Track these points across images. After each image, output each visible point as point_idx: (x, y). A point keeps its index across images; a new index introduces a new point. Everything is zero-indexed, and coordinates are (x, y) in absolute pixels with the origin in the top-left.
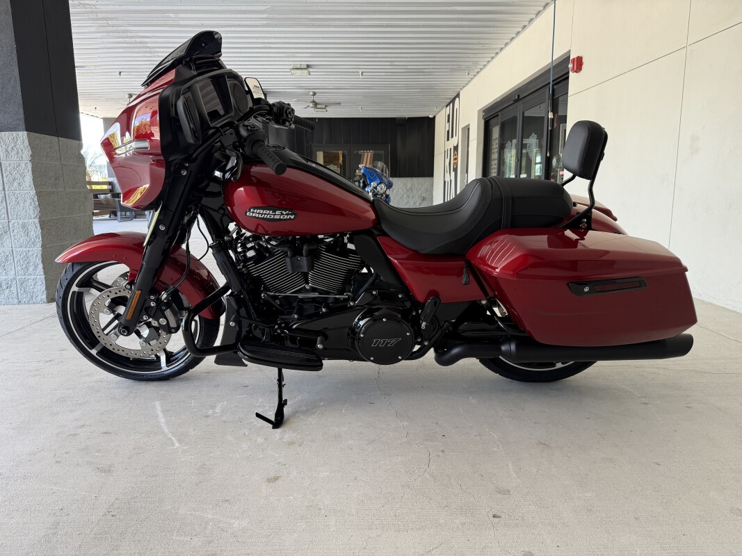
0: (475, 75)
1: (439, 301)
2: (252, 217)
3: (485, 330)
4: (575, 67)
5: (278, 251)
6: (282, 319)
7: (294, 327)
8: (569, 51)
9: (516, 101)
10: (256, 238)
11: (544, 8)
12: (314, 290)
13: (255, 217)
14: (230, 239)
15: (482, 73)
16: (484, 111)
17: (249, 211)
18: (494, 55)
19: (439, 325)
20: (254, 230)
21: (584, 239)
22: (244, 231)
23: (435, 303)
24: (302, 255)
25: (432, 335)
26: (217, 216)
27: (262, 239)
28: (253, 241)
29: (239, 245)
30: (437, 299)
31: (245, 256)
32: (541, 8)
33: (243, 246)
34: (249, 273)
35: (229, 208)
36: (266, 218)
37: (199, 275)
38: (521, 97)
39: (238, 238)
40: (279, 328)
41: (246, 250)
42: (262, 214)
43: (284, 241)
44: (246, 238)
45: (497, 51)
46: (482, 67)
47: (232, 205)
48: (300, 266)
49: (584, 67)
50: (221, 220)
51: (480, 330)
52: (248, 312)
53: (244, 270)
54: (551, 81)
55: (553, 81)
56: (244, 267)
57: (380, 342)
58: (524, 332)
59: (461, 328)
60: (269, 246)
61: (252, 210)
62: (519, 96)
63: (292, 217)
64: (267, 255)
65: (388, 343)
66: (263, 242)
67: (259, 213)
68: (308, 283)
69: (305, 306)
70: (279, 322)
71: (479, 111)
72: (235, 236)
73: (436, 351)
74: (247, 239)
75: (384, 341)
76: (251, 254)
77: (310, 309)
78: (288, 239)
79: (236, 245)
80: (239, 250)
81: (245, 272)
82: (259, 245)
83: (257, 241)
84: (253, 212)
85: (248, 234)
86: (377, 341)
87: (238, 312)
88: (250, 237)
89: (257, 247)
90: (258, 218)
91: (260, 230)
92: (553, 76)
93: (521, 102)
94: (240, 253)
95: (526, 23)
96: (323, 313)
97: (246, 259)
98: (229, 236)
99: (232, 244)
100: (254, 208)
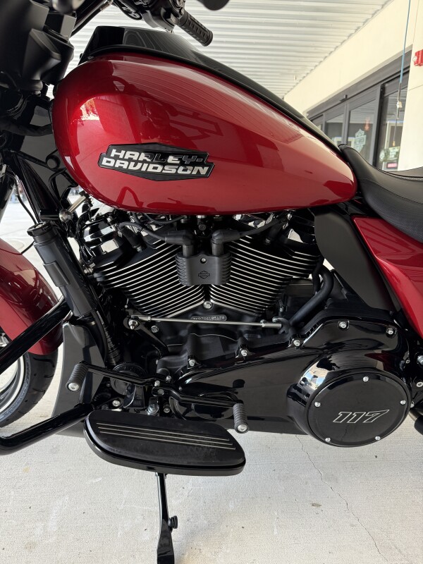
2: (114, 168)
4: (420, 60)
5: (162, 242)
6: (165, 364)
7: (188, 381)
9: (343, 101)
10: (119, 216)
11: (382, 7)
12: (217, 310)
13: (120, 169)
14: (70, 217)
17: (108, 155)
18: (322, 59)
20: (115, 199)
22: (96, 203)
24: (209, 252)
26: (44, 174)
27: (129, 220)
28: (113, 222)
29: (88, 229)
31: (98, 251)
33: (95, 230)
34: (106, 283)
35: (68, 159)
36: (146, 173)
37: (20, 279)
38: (348, 97)
39: (85, 217)
40: (163, 384)
41: (99, 239)
42: (137, 162)
43: (171, 225)
44: (99, 218)
46: (309, 71)
47: (74, 152)
48: (205, 274)
50: (54, 180)
52: (104, 354)
53: (96, 275)
54: (402, 70)
55: (404, 70)
56: (96, 270)
57: (351, 416)
60: (144, 234)
61: (114, 152)
62: (346, 96)
63: (204, 171)
64: (139, 249)
65: (365, 418)
66: (132, 225)
67: (130, 160)
68: (207, 298)
69: (205, 339)
70: (159, 371)
72: (79, 212)
74: (102, 219)
75: (358, 416)
76: (109, 246)
77: (214, 350)
78: (179, 222)
79: (82, 230)
80: (88, 238)
81: (98, 280)
82: (125, 230)
83: (121, 224)
84: (116, 158)
85: (104, 209)
86: (344, 415)
87: (86, 351)
88: (107, 215)
89: (120, 234)
90: (127, 171)
91: (129, 201)
93: (347, 102)
94: (89, 244)
96: (242, 358)
97: (100, 257)
98: (68, 213)
99: (75, 227)
100: (120, 147)
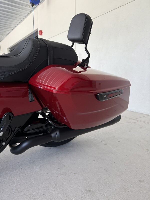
0: (5, 37)
1: (12, 116)
3: (40, 128)
8: (38, 29)
15: (8, 36)
16: (10, 49)
19: (12, 130)
21: (86, 71)
23: (10, 118)
25: (7, 138)
30: (11, 115)
32: (27, 15)
45: (13, 29)
46: (8, 34)
49: (43, 34)
51: (37, 129)
58: (65, 125)
59: (25, 129)
71: (8, 49)
73: (10, 146)
92: (35, 36)
95: (22, 20)
